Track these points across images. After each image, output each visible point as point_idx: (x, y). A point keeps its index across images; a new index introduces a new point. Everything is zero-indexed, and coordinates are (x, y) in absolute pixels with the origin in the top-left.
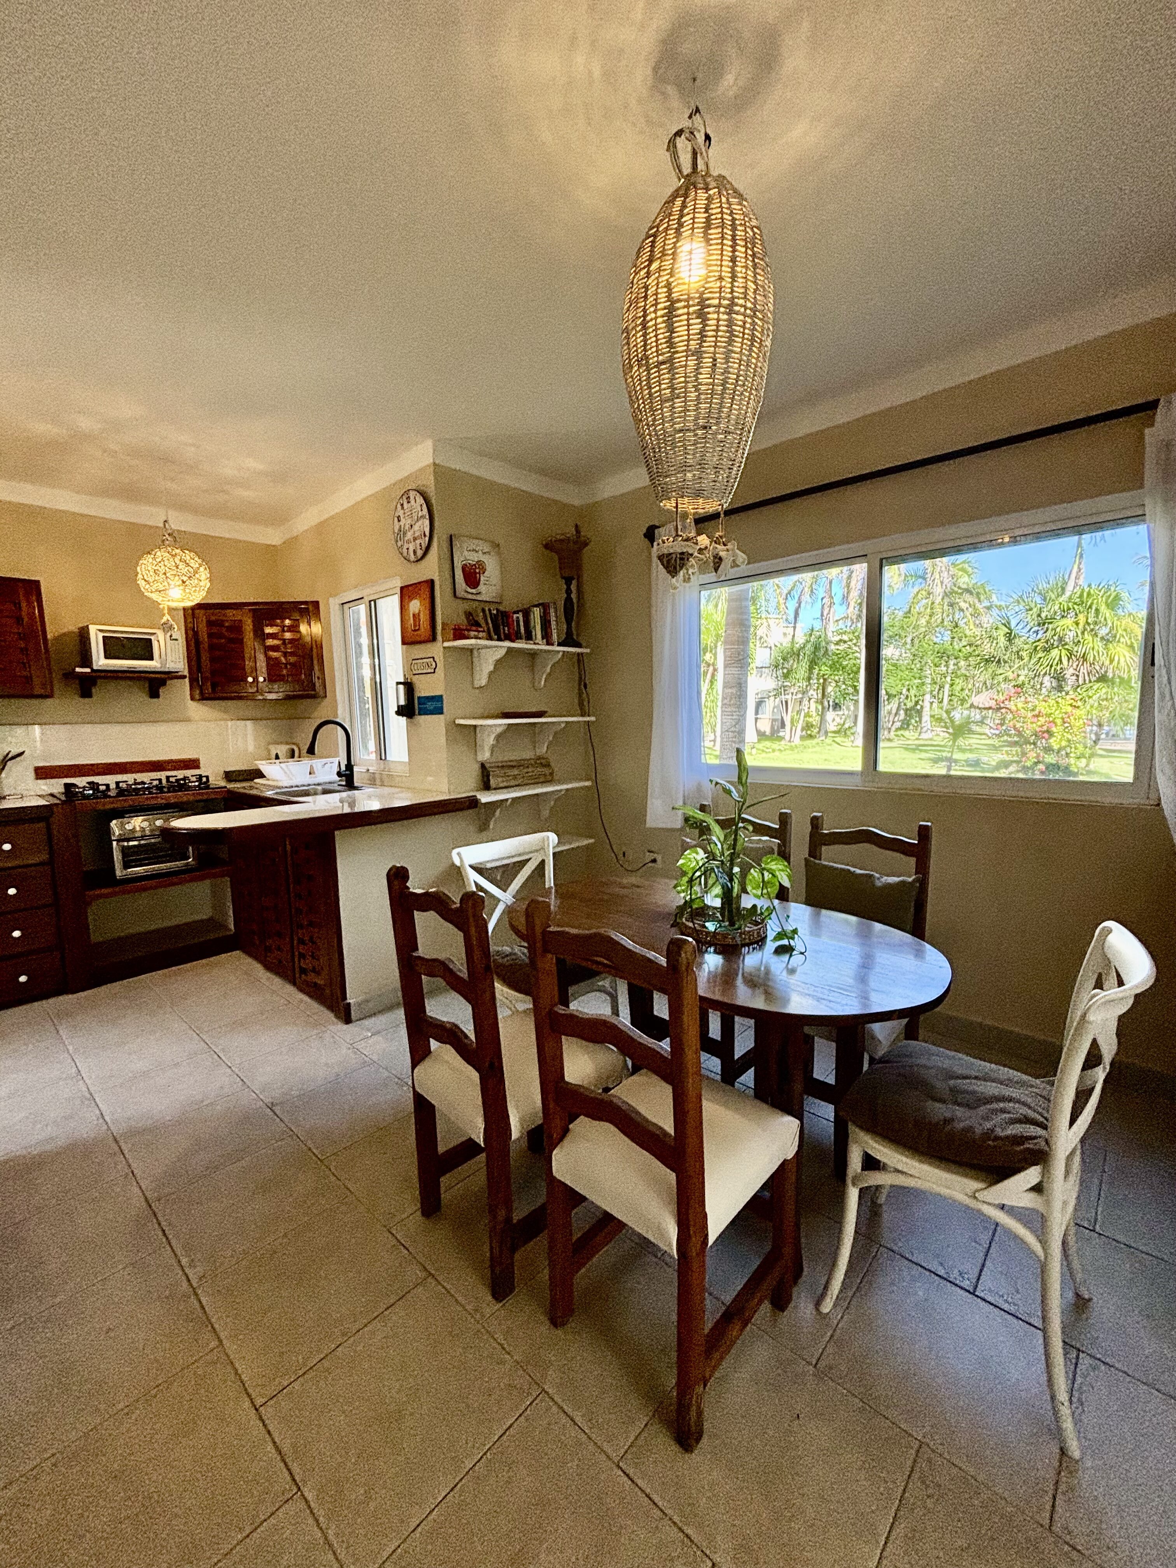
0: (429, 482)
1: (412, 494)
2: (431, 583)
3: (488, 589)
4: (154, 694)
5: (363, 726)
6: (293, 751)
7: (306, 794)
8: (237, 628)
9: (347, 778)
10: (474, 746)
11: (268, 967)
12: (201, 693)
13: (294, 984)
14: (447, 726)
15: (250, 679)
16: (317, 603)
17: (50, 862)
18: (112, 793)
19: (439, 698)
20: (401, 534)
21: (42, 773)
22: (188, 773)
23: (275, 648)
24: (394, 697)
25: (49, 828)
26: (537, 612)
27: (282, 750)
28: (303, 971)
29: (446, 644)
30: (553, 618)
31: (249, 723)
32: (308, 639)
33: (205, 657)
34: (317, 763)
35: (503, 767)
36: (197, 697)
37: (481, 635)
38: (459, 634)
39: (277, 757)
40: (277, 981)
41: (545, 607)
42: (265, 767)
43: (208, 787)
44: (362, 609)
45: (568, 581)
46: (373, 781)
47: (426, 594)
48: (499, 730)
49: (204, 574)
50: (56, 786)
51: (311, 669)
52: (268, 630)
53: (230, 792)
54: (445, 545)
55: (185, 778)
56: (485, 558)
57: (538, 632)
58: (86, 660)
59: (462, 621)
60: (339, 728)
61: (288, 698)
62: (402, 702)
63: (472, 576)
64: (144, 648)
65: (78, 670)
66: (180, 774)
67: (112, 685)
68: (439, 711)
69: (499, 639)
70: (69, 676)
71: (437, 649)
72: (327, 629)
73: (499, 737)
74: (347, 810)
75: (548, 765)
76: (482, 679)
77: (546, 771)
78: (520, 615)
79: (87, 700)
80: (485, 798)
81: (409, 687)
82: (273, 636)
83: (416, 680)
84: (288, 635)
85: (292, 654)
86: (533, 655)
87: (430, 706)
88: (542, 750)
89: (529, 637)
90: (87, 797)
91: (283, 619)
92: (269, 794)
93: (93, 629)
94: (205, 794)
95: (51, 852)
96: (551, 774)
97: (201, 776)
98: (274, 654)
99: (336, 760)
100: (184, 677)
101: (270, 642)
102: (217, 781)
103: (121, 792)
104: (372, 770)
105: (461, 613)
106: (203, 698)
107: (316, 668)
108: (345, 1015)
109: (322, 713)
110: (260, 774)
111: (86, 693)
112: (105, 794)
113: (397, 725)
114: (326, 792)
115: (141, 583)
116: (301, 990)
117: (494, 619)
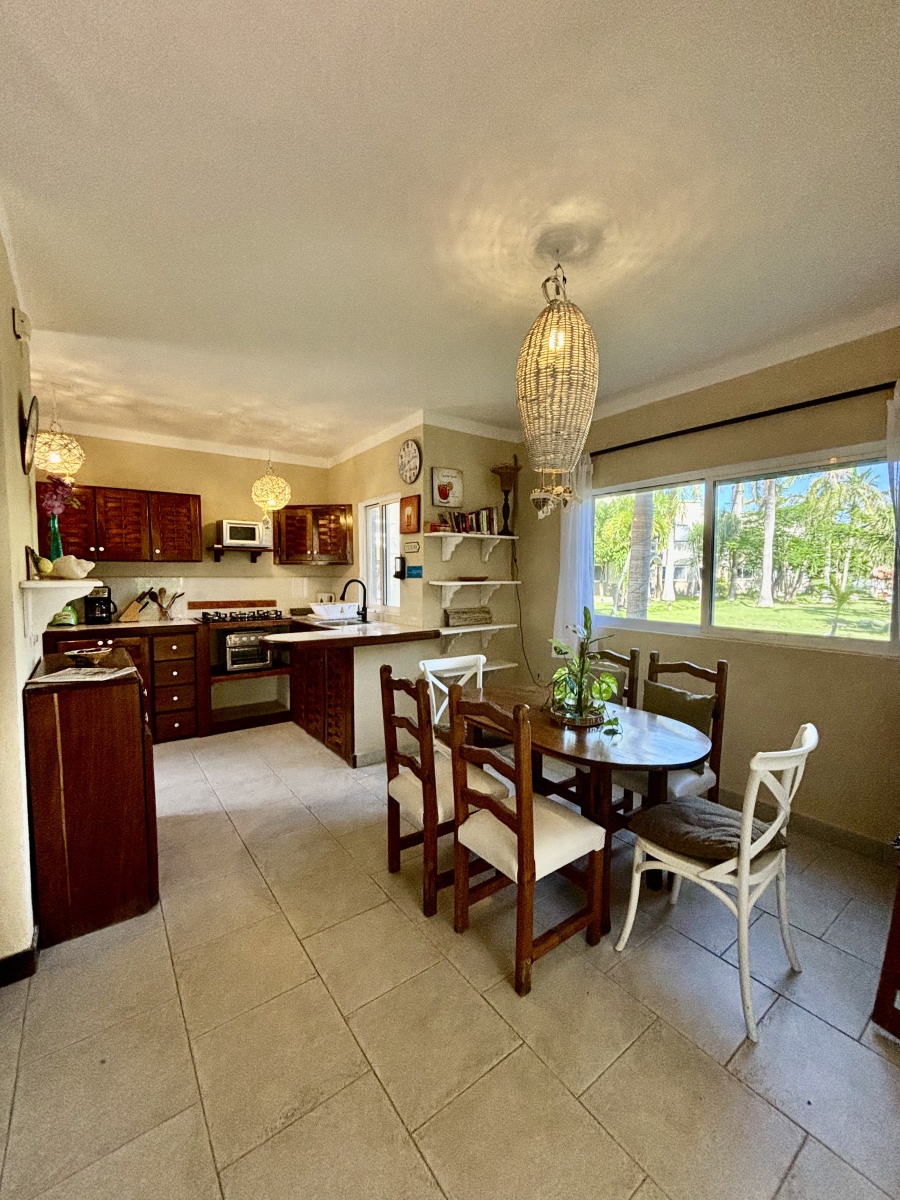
0: (420, 436)
1: (410, 443)
2: (419, 496)
3: (453, 500)
4: (254, 560)
5: (375, 583)
6: (331, 598)
7: (338, 624)
8: (303, 520)
9: (363, 615)
10: (440, 599)
11: (309, 732)
12: (280, 560)
13: (323, 742)
14: (424, 585)
15: (309, 552)
16: (351, 506)
17: (194, 659)
18: (228, 619)
19: (420, 568)
20: (402, 467)
21: (192, 606)
22: (270, 609)
23: (324, 533)
24: (394, 566)
25: (195, 638)
26: (484, 514)
27: (325, 597)
28: (330, 735)
29: (426, 534)
30: (495, 517)
31: (305, 579)
32: (344, 528)
33: (283, 539)
34: (345, 605)
35: (458, 612)
36: (277, 562)
37: (448, 528)
38: (434, 528)
39: (322, 601)
40: (314, 741)
41: (490, 510)
42: (314, 607)
43: (281, 618)
44: (377, 509)
45: (506, 493)
46: (379, 618)
47: (416, 504)
48: (456, 589)
49: (288, 491)
50: (198, 613)
51: (345, 547)
52: (321, 522)
53: (293, 622)
54: (429, 472)
55: (268, 612)
56: (453, 481)
57: (484, 525)
58: (220, 540)
59: (436, 520)
60: (360, 585)
61: (330, 564)
62: (398, 569)
63: (444, 492)
64: (250, 533)
65: (216, 546)
66: (265, 609)
67: (232, 553)
68: (419, 576)
69: (459, 532)
70: (210, 549)
71: (420, 537)
72: (356, 521)
73: (455, 593)
74: (361, 635)
75: (488, 612)
76: (447, 556)
77: (487, 616)
78: (474, 516)
79: (218, 563)
80: (445, 632)
81: (403, 560)
82: (324, 526)
83: (407, 556)
84: (332, 526)
85: (335, 537)
86: (481, 540)
87: (414, 572)
88: (485, 602)
89: (479, 529)
90: (215, 621)
91: (331, 515)
92: (317, 623)
93: (225, 522)
94: (279, 622)
95: (195, 654)
96: (490, 618)
97: (276, 612)
98: (323, 537)
99: (357, 604)
100: (270, 551)
101: (322, 530)
102: (286, 614)
103: (234, 619)
104: (378, 611)
105: (436, 516)
106: (281, 563)
107: (348, 545)
108: (353, 762)
109: (350, 574)
110: (310, 611)
111: (217, 559)
112: (224, 620)
113: (395, 584)
114: (349, 624)
115: (254, 497)
116: (328, 747)
117: (456, 518)
